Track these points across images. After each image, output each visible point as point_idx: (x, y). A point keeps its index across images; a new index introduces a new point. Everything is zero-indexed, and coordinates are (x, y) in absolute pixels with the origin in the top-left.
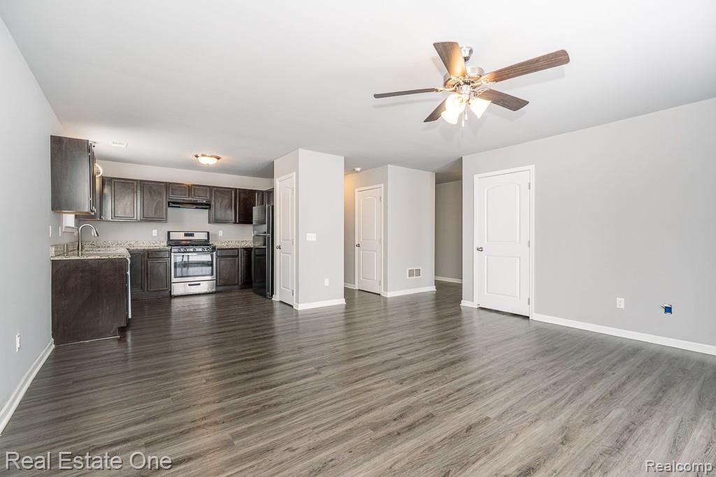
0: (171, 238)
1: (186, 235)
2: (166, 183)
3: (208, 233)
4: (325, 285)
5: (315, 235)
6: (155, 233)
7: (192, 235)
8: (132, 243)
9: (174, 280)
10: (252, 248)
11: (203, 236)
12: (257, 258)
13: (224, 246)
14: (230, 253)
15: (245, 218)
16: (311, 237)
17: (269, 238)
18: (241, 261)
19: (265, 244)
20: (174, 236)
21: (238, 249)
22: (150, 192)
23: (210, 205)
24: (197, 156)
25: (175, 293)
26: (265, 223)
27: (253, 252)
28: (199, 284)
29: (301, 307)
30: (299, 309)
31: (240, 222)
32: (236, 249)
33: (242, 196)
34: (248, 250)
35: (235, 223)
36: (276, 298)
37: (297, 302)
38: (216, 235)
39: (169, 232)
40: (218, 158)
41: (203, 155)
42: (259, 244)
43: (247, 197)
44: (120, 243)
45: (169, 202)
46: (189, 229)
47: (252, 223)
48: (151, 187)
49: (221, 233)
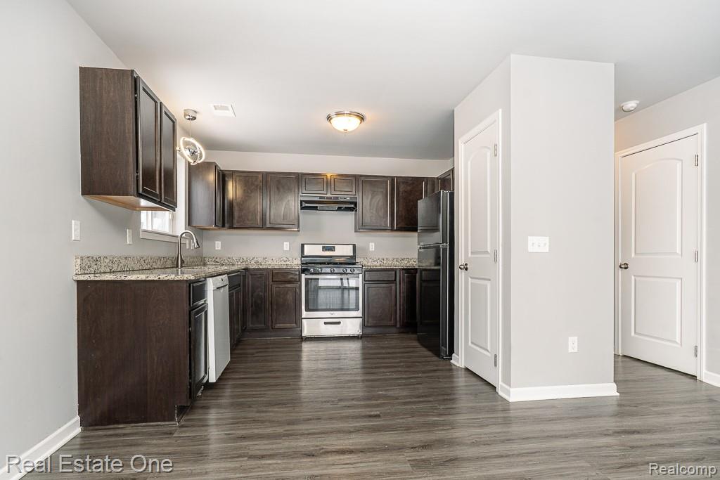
0: (305, 254)
1: (325, 249)
2: (298, 174)
3: (354, 246)
4: (570, 350)
5: (546, 239)
6: (286, 246)
7: (332, 249)
8: (260, 260)
9: (304, 314)
10: (416, 269)
11: (346, 251)
12: (424, 284)
13: (377, 265)
14: (384, 276)
15: (407, 223)
16: (538, 244)
17: (444, 250)
18: (400, 288)
19: (438, 264)
20: (309, 250)
21: (395, 270)
22: (278, 188)
23: (355, 204)
24: (329, 118)
25: (305, 333)
26: (437, 230)
27: (418, 275)
28: (339, 323)
29: (516, 394)
30: (511, 399)
31: (400, 229)
32: (392, 270)
33: (402, 188)
34: (411, 272)
35: (392, 230)
36: (459, 360)
37: (507, 380)
38: (365, 249)
39: (303, 246)
40: (362, 119)
41: (338, 114)
42: (428, 263)
43: (409, 188)
44: (245, 259)
45: (301, 201)
46: (328, 240)
47: (416, 230)
48: (279, 182)
49: (372, 247)
